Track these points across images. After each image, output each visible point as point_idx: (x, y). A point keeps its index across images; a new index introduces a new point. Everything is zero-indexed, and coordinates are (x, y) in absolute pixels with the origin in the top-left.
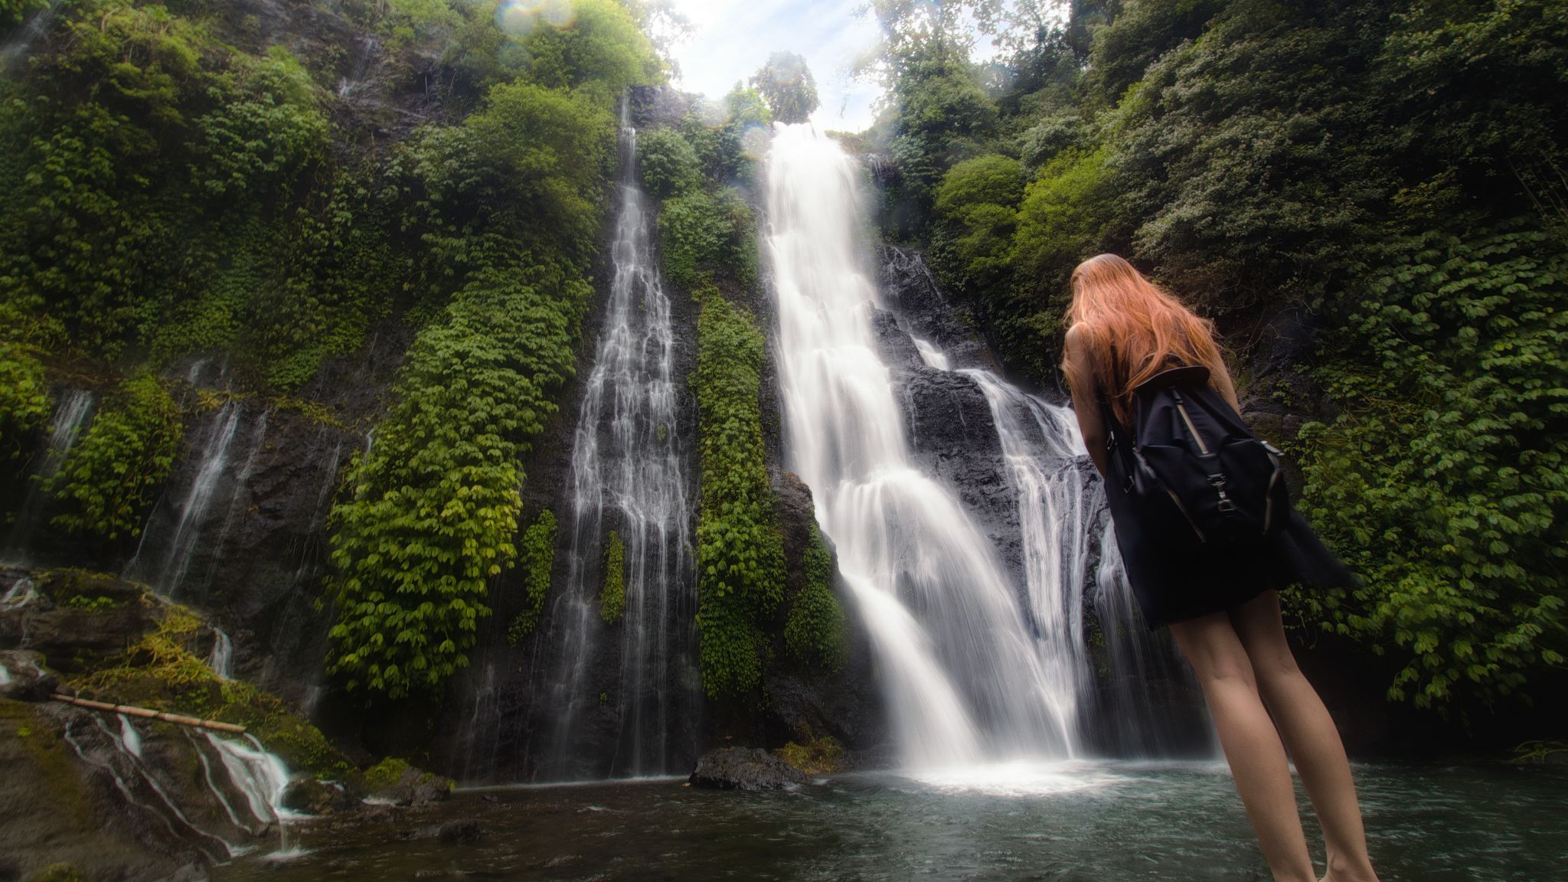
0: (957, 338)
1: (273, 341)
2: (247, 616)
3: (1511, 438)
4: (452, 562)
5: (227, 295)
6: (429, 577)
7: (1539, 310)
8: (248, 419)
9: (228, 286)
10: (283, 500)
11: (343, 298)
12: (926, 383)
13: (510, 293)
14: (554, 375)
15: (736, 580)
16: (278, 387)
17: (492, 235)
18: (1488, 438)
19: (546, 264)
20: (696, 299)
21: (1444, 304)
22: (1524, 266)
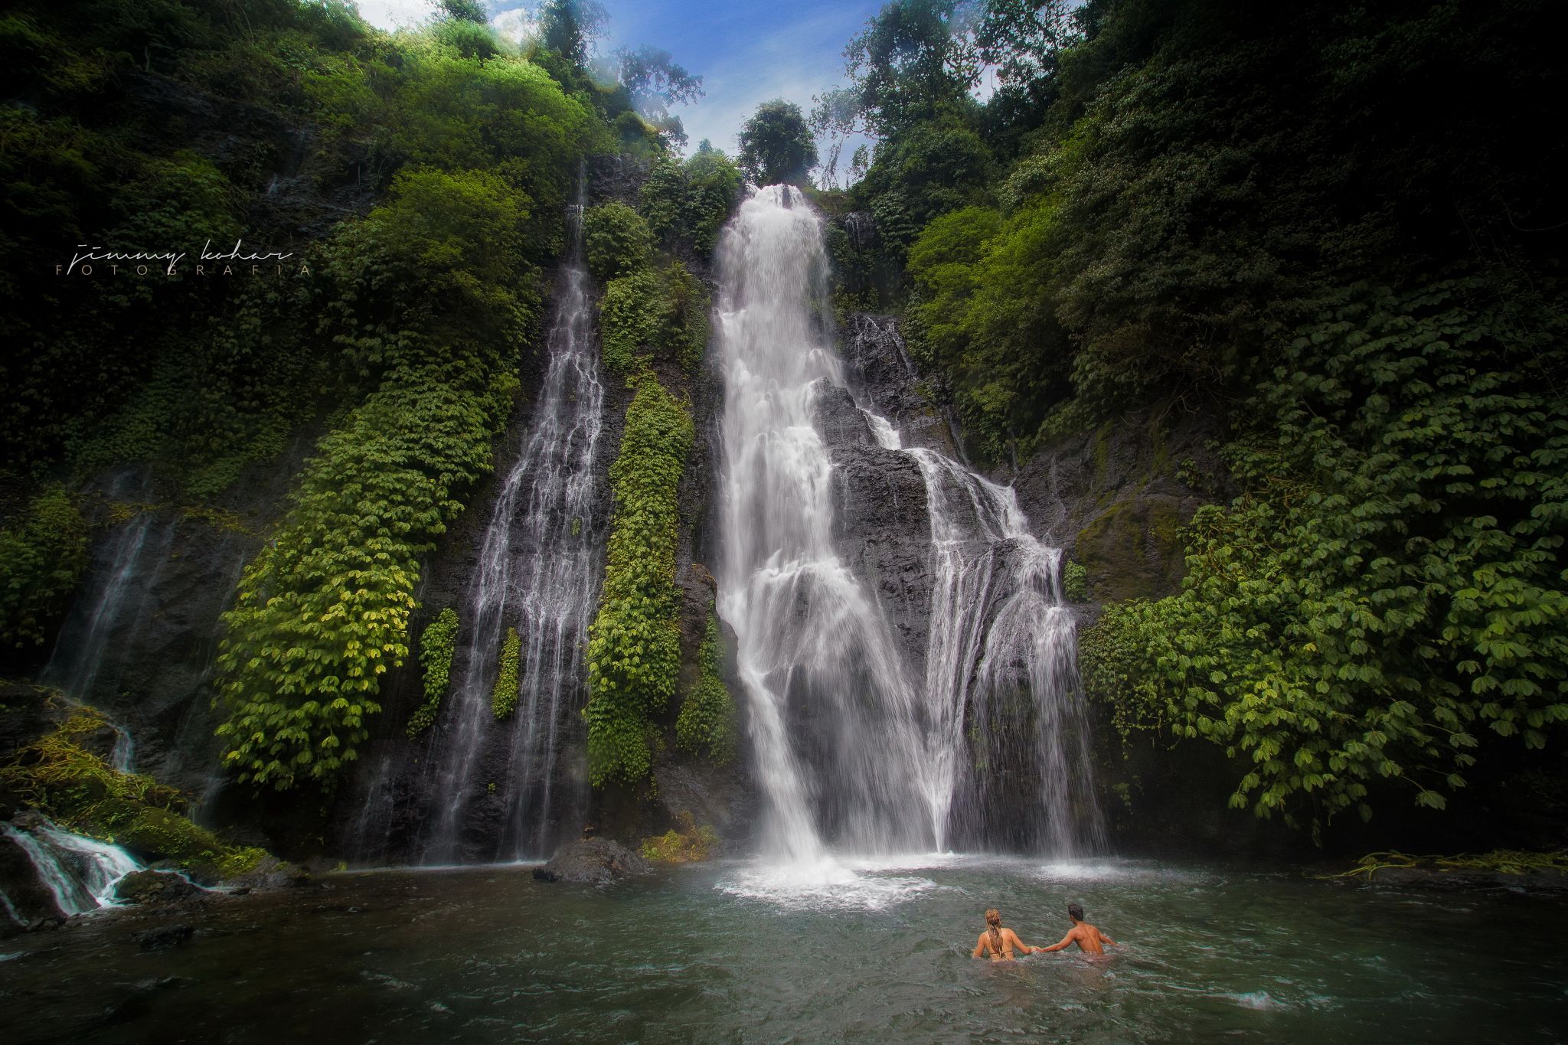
0: (913, 413)
1: (192, 450)
2: (151, 715)
3: (1399, 525)
4: (335, 664)
5: (149, 408)
6: (312, 678)
7: (1461, 372)
8: (156, 530)
9: (150, 399)
10: (188, 606)
11: (264, 404)
12: (865, 465)
13: (424, 392)
14: (463, 473)
15: (621, 677)
16: (196, 496)
17: (406, 333)
18: (1366, 525)
19: (466, 359)
20: (631, 386)
21: (1359, 367)
22: (1452, 319)
